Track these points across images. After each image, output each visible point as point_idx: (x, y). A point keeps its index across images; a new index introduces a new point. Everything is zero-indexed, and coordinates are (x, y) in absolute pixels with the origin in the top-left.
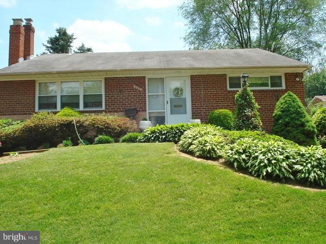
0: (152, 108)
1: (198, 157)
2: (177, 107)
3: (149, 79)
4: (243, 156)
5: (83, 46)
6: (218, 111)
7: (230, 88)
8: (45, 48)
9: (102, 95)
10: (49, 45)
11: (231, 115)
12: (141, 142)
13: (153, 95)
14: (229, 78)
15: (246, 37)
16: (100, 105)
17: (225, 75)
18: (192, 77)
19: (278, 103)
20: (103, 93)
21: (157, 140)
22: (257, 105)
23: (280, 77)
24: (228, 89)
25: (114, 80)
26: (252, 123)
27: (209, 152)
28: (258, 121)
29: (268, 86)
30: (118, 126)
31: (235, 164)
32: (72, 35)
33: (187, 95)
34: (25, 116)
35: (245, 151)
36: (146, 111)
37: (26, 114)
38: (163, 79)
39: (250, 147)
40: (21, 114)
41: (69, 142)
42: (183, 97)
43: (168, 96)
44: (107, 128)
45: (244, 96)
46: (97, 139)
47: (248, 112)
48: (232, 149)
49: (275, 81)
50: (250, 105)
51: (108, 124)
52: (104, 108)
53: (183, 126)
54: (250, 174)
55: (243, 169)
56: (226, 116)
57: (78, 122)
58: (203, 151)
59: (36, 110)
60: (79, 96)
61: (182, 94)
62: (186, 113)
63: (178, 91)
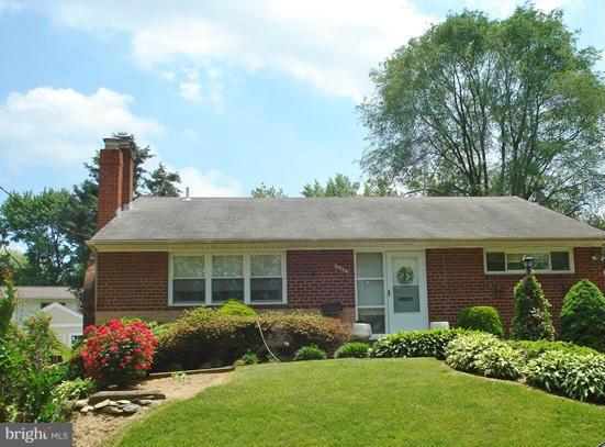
0: (364, 302)
1: (488, 376)
2: (406, 301)
3: (358, 254)
4: (557, 374)
5: (161, 169)
6: (475, 309)
7: (488, 270)
8: (88, 172)
9: (281, 279)
10: (97, 166)
11: (497, 316)
12: (379, 357)
13: (366, 281)
14: (487, 254)
15: (476, 163)
16: (278, 295)
17: (481, 249)
18: (429, 252)
19: (567, 297)
20: (284, 276)
21: (404, 354)
22: (546, 302)
23: (566, 254)
24: (487, 272)
25: (301, 255)
26: (542, 330)
27: (504, 369)
28: (549, 327)
29: (548, 267)
30: (330, 332)
31: (547, 384)
32: (146, 150)
33: (421, 281)
34: (150, 312)
35: (558, 368)
36: (354, 306)
37: (153, 309)
38: (381, 254)
39: (563, 362)
40: (143, 309)
41: (254, 357)
42: (414, 283)
43: (390, 283)
44: (314, 334)
45: (529, 289)
46: (300, 351)
47: (536, 313)
48: (539, 365)
49: (559, 260)
50: (538, 303)
51: (314, 328)
52: (285, 301)
53: (440, 334)
54: (567, 396)
55: (557, 390)
56: (489, 317)
57: (264, 325)
58: (496, 368)
59: (170, 303)
60: (242, 280)
61: (411, 279)
62: (418, 310)
63: (405, 275)
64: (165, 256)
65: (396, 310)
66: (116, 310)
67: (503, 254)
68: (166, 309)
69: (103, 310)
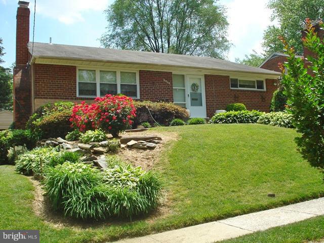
2: (195, 100)
3: (174, 74)
7: (231, 87)
9: (136, 85)
13: (176, 89)
14: (231, 79)
17: (229, 76)
18: (206, 76)
20: (138, 84)
25: (147, 73)
29: (255, 88)
33: (202, 90)
37: (68, 99)
38: (183, 76)
40: (62, 99)
41: (148, 124)
42: (199, 91)
43: (188, 91)
46: (173, 121)
52: (138, 97)
57: (149, 107)
59: (77, 95)
60: (116, 85)
61: (197, 89)
62: (201, 105)
63: (194, 87)
64: (74, 68)
65: (191, 105)
66: (47, 98)
67: (237, 80)
68: (75, 99)
69: (39, 98)
